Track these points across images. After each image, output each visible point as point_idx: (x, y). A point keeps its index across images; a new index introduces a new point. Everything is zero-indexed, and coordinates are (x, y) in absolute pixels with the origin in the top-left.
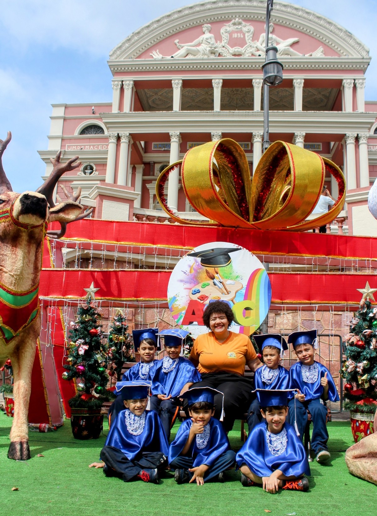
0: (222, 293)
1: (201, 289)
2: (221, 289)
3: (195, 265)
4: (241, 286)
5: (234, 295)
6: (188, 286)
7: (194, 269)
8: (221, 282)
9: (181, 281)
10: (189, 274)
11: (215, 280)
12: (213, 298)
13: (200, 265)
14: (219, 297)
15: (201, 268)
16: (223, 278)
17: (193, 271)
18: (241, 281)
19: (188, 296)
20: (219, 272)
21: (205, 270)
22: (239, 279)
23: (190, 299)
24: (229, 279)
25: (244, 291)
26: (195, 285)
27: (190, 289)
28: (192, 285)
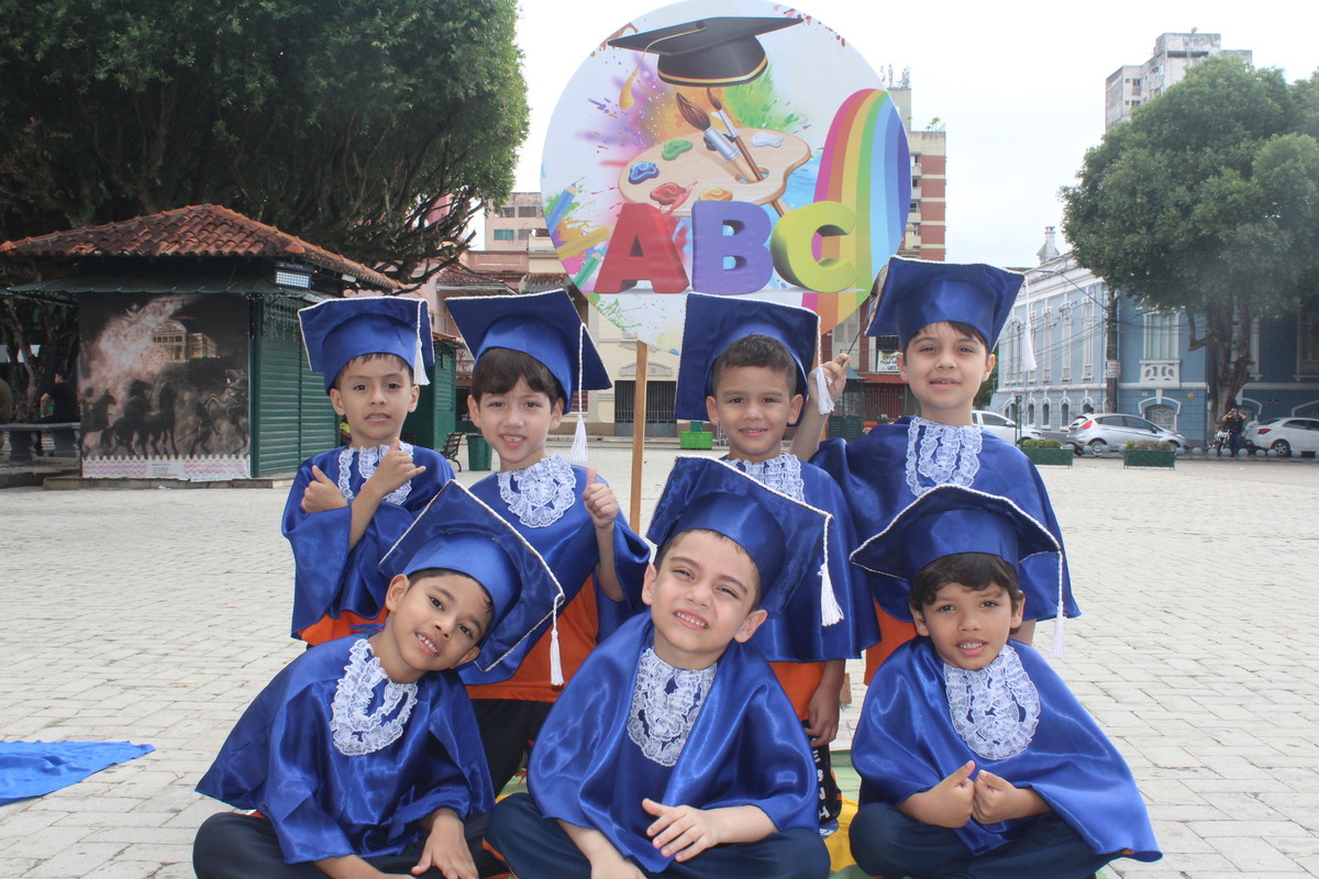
0: (738, 178)
1: (661, 165)
2: (734, 163)
3: (638, 77)
4: (805, 153)
5: (780, 184)
6: (613, 152)
7: (636, 94)
8: (732, 139)
9: (590, 136)
10: (617, 109)
11: (711, 132)
12: (705, 196)
13: (657, 77)
14: (725, 193)
15: (659, 90)
16: (738, 124)
17: (631, 101)
18: (803, 134)
19: (616, 191)
20: (725, 104)
21: (674, 97)
22: (795, 126)
23: (624, 202)
24: (760, 127)
25: (814, 169)
26: (640, 151)
27: (623, 164)
28: (630, 150)
